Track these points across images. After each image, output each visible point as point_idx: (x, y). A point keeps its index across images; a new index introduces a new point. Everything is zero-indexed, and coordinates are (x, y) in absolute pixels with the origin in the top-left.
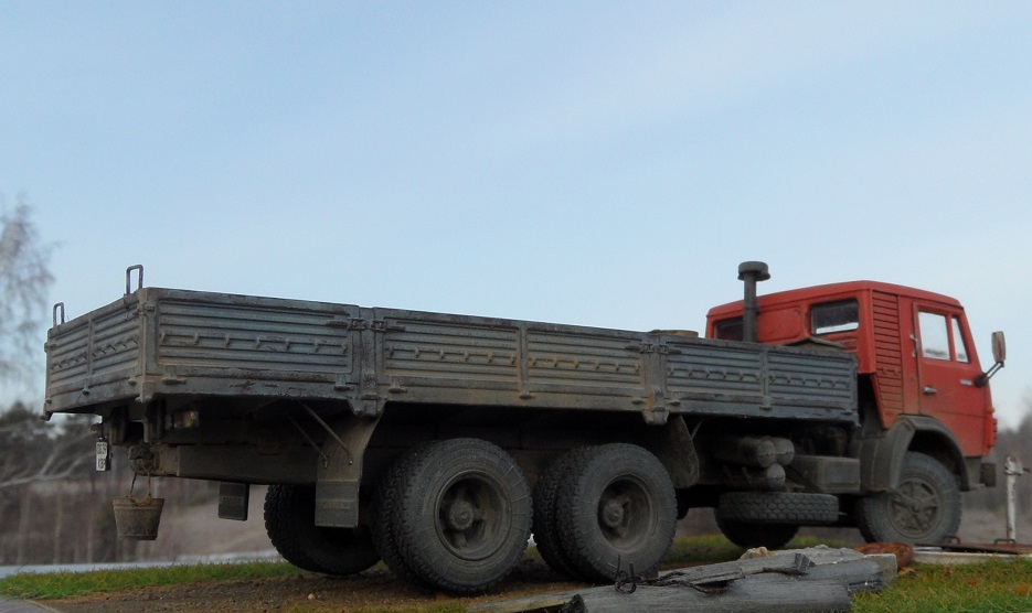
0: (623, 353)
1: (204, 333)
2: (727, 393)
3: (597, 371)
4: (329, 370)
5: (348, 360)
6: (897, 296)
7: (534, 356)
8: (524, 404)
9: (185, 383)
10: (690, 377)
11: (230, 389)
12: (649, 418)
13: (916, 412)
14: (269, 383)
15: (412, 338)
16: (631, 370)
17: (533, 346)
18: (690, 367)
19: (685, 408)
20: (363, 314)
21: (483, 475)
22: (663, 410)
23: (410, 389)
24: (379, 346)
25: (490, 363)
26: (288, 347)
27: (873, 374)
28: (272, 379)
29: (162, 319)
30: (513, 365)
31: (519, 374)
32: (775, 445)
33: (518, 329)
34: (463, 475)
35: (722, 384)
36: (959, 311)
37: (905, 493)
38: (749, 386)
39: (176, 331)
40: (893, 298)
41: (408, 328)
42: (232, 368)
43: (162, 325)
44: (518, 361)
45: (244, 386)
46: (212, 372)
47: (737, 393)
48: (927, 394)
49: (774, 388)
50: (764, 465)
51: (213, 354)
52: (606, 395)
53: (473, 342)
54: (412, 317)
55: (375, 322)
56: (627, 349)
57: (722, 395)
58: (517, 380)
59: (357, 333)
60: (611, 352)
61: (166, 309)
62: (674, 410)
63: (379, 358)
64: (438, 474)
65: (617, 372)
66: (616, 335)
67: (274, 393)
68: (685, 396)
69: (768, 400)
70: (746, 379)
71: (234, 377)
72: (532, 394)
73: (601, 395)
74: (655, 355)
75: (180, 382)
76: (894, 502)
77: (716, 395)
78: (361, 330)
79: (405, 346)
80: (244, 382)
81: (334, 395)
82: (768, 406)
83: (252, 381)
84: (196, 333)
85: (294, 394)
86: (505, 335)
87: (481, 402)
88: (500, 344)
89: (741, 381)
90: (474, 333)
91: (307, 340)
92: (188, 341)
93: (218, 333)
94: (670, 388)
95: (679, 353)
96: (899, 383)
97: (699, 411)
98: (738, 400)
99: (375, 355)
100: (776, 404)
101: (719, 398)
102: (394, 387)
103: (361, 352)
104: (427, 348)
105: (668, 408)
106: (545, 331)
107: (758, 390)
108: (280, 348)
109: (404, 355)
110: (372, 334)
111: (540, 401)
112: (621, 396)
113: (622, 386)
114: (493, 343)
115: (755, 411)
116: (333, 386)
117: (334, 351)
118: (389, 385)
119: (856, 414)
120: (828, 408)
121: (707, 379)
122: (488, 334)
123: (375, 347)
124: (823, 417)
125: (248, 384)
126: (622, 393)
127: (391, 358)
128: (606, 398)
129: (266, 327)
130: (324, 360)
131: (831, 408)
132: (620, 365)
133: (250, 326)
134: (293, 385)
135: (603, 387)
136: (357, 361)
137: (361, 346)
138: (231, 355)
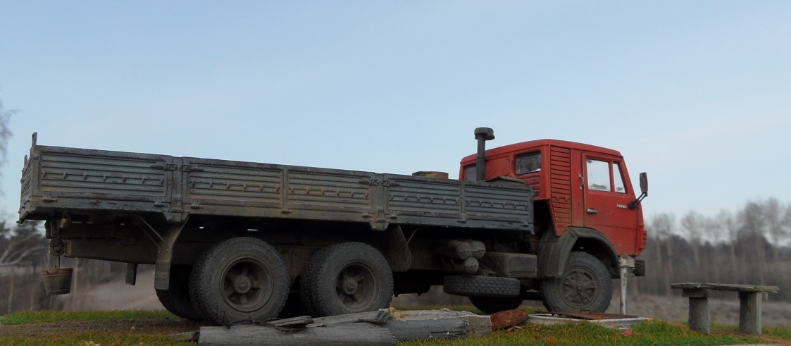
0: (357, 186)
1: (70, 172)
2: (433, 211)
3: (338, 196)
4: (151, 194)
5: (164, 189)
6: (570, 149)
7: (292, 187)
8: (285, 216)
9: (56, 201)
10: (406, 200)
11: (86, 205)
12: (374, 226)
13: (582, 226)
14: (112, 202)
15: (208, 175)
16: (362, 196)
17: (292, 181)
18: (406, 195)
19: (401, 220)
20: (175, 161)
21: (255, 260)
22: (384, 222)
23: (205, 206)
24: (185, 181)
25: (261, 191)
26: (125, 181)
27: (549, 200)
28: (113, 200)
29: (43, 164)
30: (278, 192)
31: (281, 198)
32: (471, 245)
33: (282, 170)
34: (242, 259)
35: (431, 206)
36: (619, 159)
37: (573, 278)
38: (450, 207)
39: (52, 171)
40: (567, 151)
41: (206, 169)
42: (88, 193)
43: (44, 167)
44: (280, 191)
45: (95, 204)
46: (74, 195)
47: (441, 211)
48: (589, 213)
49: (470, 208)
50: (463, 258)
51: (75, 184)
52: (343, 211)
53: (250, 178)
54: (208, 163)
55: (183, 166)
56: (360, 183)
57: (429, 213)
58: (281, 202)
59: (170, 172)
60: (349, 185)
61: (45, 158)
62: (393, 221)
63: (185, 187)
64: (223, 259)
65: (352, 197)
66: (352, 174)
67: (115, 208)
68: (401, 212)
69: (464, 216)
70: (448, 202)
71: (88, 198)
72: (290, 211)
73: (340, 211)
74: (381, 187)
75: (53, 201)
76: (564, 285)
77: (425, 213)
78: (172, 171)
79: (203, 180)
80: (94, 201)
81: (154, 210)
82: (463, 220)
83: (100, 201)
84: (65, 172)
85: (127, 209)
86: (273, 174)
87: (254, 215)
88: (269, 179)
89: (444, 204)
90: (251, 173)
91: (137, 176)
92: (60, 177)
93: (79, 172)
94: (390, 208)
95: (398, 186)
96: (569, 206)
97: (412, 222)
98: (441, 216)
99: (182, 185)
100: (470, 219)
101: (427, 215)
102: (193, 205)
103: (173, 184)
104: (218, 181)
105: (389, 220)
106: (301, 171)
107: (457, 210)
108: (120, 181)
109: (201, 186)
110: (180, 173)
111: (295, 215)
112: (354, 212)
113: (358, 206)
114: (264, 179)
115: (455, 223)
116: (153, 204)
117: (155, 183)
118: (191, 204)
119: (532, 226)
120: (510, 222)
121: (418, 202)
122: (261, 173)
123: (182, 181)
124: (506, 228)
125: (97, 202)
126: (355, 210)
127: (193, 188)
128: (343, 213)
129: (111, 169)
130: (148, 188)
131: (513, 222)
132: (354, 193)
133: (100, 168)
134: (128, 203)
135: (342, 206)
136: (169, 189)
137: (173, 180)
138: (86, 185)
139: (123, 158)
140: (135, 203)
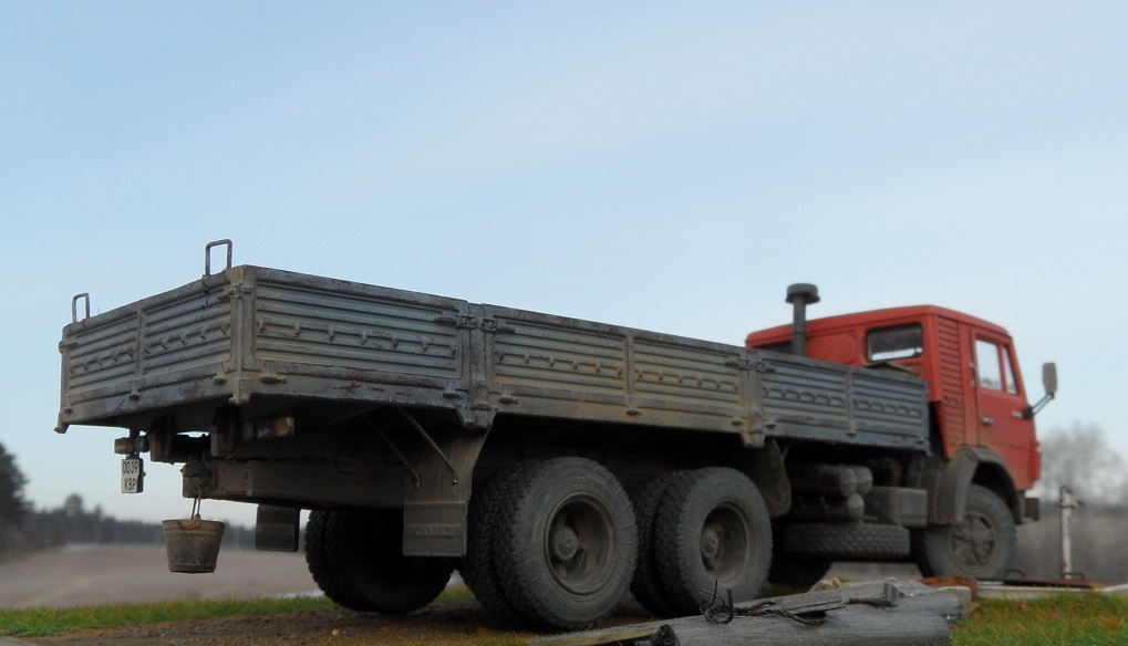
0: (723, 369)
1: (306, 323)
2: (817, 416)
3: (700, 386)
4: (437, 373)
5: (457, 363)
6: (957, 321)
7: (641, 368)
8: (632, 420)
9: (285, 382)
10: (783, 398)
11: (334, 392)
12: (748, 440)
13: (977, 443)
14: (376, 386)
15: (522, 341)
16: (730, 388)
17: (638, 357)
18: (784, 387)
19: (779, 431)
20: (473, 310)
22: (760, 432)
23: (520, 399)
24: (488, 348)
25: (599, 374)
26: (396, 345)
27: (940, 402)
28: (379, 382)
29: (260, 304)
30: (619, 377)
31: (625, 387)
32: (857, 474)
33: (624, 336)
34: (572, 498)
35: (812, 407)
36: (1007, 340)
38: (835, 410)
39: (275, 319)
40: (954, 324)
41: (518, 330)
42: (338, 367)
43: (260, 310)
44: (624, 374)
45: (349, 389)
46: (315, 370)
47: (826, 416)
48: (985, 424)
49: (858, 413)
50: (846, 495)
51: (315, 349)
52: (708, 413)
53: (582, 349)
54: (522, 317)
55: (485, 321)
56: (728, 365)
57: (812, 419)
58: (624, 393)
59: (466, 333)
60: (713, 367)
61: (263, 292)
62: (770, 432)
63: (489, 362)
64: (548, 497)
65: (718, 389)
66: (717, 348)
67: (381, 398)
68: (780, 417)
69: (853, 425)
70: (832, 402)
71: (338, 377)
72: (639, 410)
73: (703, 413)
74: (753, 373)
75: (280, 381)
76: (956, 537)
77: (808, 418)
78: (470, 329)
79: (514, 350)
81: (443, 403)
82: (853, 431)
83: (357, 383)
84: (298, 323)
85: (401, 400)
86: (612, 343)
88: (607, 352)
89: (829, 405)
90: (583, 339)
91: (413, 337)
92: (288, 332)
93: (320, 325)
94: (766, 409)
95: (773, 371)
96: (961, 412)
97: (792, 434)
98: (827, 425)
99: (485, 359)
100: (860, 430)
101: (810, 422)
102: (505, 396)
103: (470, 355)
104: (536, 353)
105: (765, 430)
106: (651, 340)
107: (842, 415)
108: (386, 345)
109: (513, 361)
110: (481, 334)
111: (647, 418)
112: (722, 415)
113: (727, 406)
114: (601, 351)
115: (843, 437)
116: (442, 392)
117: (443, 352)
118: (499, 393)
119: (927, 443)
120: (904, 436)
121: (799, 400)
122: (596, 341)
123: (485, 350)
124: (900, 445)
125: (353, 386)
126: (722, 412)
127: (500, 364)
128: (709, 417)
129: (372, 320)
130: (433, 362)
131: (907, 435)
132: (720, 382)
133: (355, 318)
134: (401, 389)
135: (706, 405)
136: (467, 365)
137: (471, 347)
138: (334, 351)
139: (392, 299)
140: (412, 390)
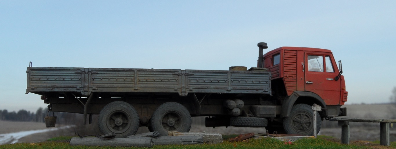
1: (42, 77)
3: (162, 81)
4: (75, 84)
5: (81, 82)
6: (297, 51)
7: (139, 78)
8: (136, 91)
9: (36, 89)
11: (49, 90)
13: (304, 90)
14: (59, 88)
15: (100, 75)
16: (174, 81)
17: (139, 75)
19: (194, 91)
20: (85, 70)
22: (186, 92)
23: (99, 88)
24: (90, 78)
25: (124, 81)
26: (64, 79)
27: (282, 78)
29: (31, 74)
30: (132, 81)
31: (134, 83)
32: (235, 102)
33: (134, 71)
34: (116, 111)
35: (211, 83)
37: (298, 118)
38: (222, 84)
39: (35, 77)
40: (295, 52)
41: (99, 72)
42: (49, 85)
44: (134, 80)
45: (52, 89)
46: (43, 86)
47: (217, 86)
48: (307, 84)
49: (233, 84)
50: (231, 108)
51: (44, 82)
53: (119, 75)
54: (100, 69)
55: (89, 72)
56: (173, 75)
57: (210, 87)
58: (134, 85)
60: (167, 76)
61: (32, 72)
62: (190, 92)
63: (90, 81)
65: (169, 81)
66: (168, 71)
67: (60, 91)
68: (195, 87)
69: (230, 88)
70: (221, 82)
71: (49, 87)
72: (138, 89)
73: (163, 88)
74: (183, 76)
77: (207, 87)
78: (84, 74)
79: (98, 77)
81: (76, 91)
82: (229, 90)
83: (54, 88)
84: (39, 77)
86: (129, 73)
87: (121, 91)
88: (128, 75)
89: (219, 82)
90: (120, 73)
91: (69, 77)
92: (37, 79)
93: (45, 77)
94: (189, 86)
95: (193, 75)
96: (295, 80)
97: (200, 92)
98: (217, 88)
99: (88, 80)
100: (233, 89)
102: (94, 88)
103: (84, 80)
104: (105, 77)
105: (188, 91)
106: (143, 71)
107: (226, 85)
108: (62, 79)
109: (97, 80)
110: (87, 75)
111: (141, 90)
113: (172, 85)
114: (126, 75)
115: (225, 92)
116: (76, 88)
117: (77, 79)
118: (92, 88)
119: (270, 91)
121: (204, 82)
122: (124, 73)
123: (88, 78)
124: (255, 93)
125: (53, 89)
126: (170, 87)
127: (94, 81)
128: (165, 89)
129: (58, 75)
130: (74, 82)
131: (258, 90)
132: (170, 79)
133: (54, 74)
134: (65, 88)
135: (164, 86)
136: (83, 82)
137: (84, 78)
138: (49, 82)
139: (63, 70)
140: (69, 88)
